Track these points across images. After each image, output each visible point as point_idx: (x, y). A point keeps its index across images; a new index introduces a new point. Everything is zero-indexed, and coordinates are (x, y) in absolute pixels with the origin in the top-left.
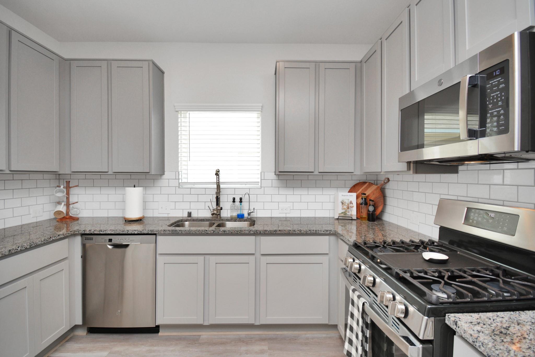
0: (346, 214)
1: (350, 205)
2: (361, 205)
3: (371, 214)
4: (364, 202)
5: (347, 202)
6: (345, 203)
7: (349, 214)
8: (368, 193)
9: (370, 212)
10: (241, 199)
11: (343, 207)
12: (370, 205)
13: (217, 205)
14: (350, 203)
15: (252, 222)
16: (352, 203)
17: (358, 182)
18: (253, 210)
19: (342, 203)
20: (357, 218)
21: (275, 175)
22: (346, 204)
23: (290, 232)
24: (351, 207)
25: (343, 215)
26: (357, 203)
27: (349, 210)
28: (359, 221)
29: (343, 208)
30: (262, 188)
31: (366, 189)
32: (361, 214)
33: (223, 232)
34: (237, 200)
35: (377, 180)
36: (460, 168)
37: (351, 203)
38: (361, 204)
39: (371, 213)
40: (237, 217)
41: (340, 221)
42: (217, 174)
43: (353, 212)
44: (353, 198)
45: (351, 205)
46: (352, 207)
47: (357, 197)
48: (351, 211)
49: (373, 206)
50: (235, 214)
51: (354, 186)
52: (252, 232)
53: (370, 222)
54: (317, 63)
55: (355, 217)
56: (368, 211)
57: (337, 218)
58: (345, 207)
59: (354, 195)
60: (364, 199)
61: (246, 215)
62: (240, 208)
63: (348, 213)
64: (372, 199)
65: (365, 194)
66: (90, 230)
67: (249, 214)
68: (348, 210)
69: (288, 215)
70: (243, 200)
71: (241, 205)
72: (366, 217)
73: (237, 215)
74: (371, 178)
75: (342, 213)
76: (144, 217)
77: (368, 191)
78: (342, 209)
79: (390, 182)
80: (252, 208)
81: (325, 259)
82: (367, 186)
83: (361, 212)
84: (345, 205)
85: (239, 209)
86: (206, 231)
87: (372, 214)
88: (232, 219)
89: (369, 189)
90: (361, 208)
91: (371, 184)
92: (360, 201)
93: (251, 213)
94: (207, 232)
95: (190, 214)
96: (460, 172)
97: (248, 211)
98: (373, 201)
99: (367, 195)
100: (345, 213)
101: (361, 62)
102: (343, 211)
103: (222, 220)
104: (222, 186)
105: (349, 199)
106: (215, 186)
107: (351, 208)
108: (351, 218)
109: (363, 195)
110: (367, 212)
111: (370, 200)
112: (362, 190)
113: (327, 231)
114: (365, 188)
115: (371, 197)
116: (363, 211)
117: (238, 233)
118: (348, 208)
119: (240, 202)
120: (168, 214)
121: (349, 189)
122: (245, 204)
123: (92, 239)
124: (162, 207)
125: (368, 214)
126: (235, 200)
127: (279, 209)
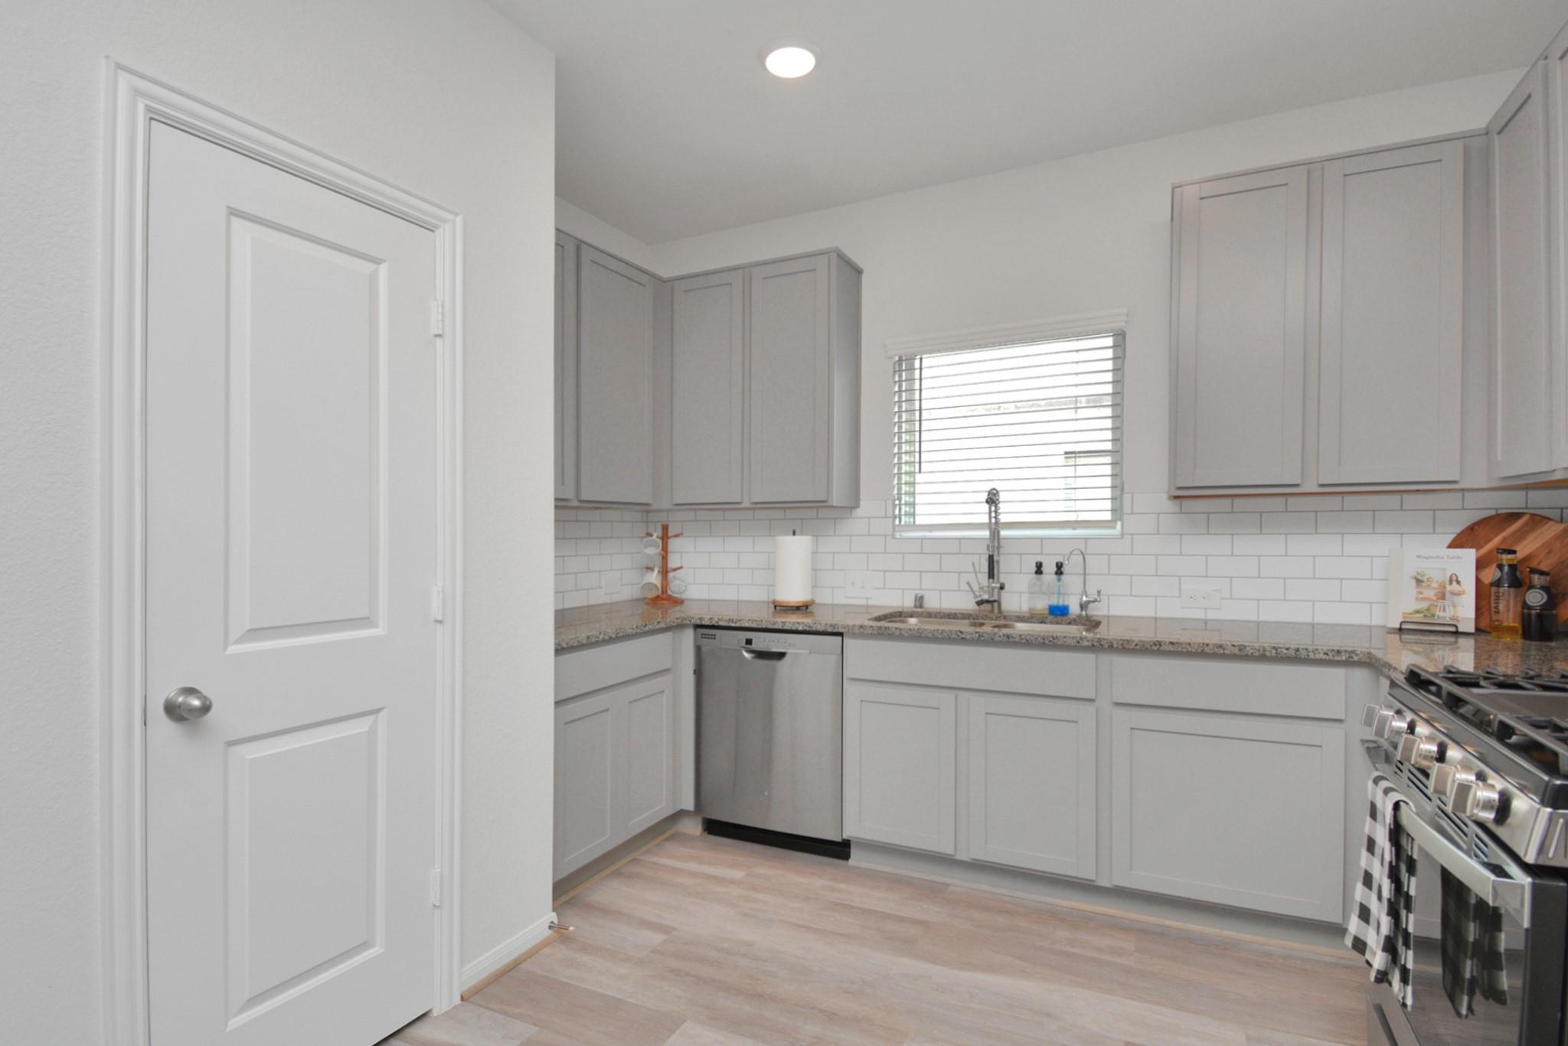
0: (1433, 615)
1: (1448, 588)
2: (1494, 589)
3: (1533, 618)
4: (1505, 577)
5: (1438, 577)
6: (1429, 580)
7: (1443, 614)
8: (1525, 547)
9: (1530, 608)
10: (1059, 566)
11: (1421, 593)
12: (1531, 587)
13: (989, 578)
14: (1451, 582)
15: (1093, 624)
16: (1458, 582)
17: (1490, 513)
18: (1096, 597)
19: (1419, 582)
20: (1478, 629)
21: (1170, 500)
22: (1435, 585)
24: (1453, 593)
25: (1419, 617)
26: (1478, 580)
27: (1447, 603)
28: (1482, 638)
29: (1421, 596)
30: (1125, 536)
31: (1521, 535)
32: (1494, 617)
33: (1005, 639)
34: (1049, 568)
37: (1454, 580)
38: (1498, 583)
39: (1533, 612)
40: (1047, 612)
41: (1405, 637)
42: (992, 499)
43: (1464, 611)
44: (1464, 565)
45: (1453, 588)
46: (1461, 593)
47: (1480, 565)
48: (1454, 606)
49: (1545, 588)
50: (1042, 604)
51: (1471, 529)
52: (1086, 643)
53: (1528, 642)
54: (1317, 164)
55: (1470, 628)
56: (1525, 605)
57: (1398, 626)
58: (1430, 593)
59: (1469, 556)
60: (1506, 569)
61: (1074, 610)
62: (1056, 591)
64: (1543, 567)
65: (1514, 552)
67: (1083, 606)
68: (1440, 603)
69: (1212, 615)
70: (1065, 569)
71: (1059, 580)
72: (1516, 625)
73: (1047, 607)
74: (1537, 501)
75: (1417, 612)
77: (1525, 543)
78: (1417, 599)
80: (1092, 591)
81: (1328, 734)
83: (1493, 610)
84: (1429, 586)
85: (1053, 593)
86: (959, 633)
87: (1540, 616)
88: (1032, 617)
89: (1530, 537)
90: (1493, 597)
91: (1540, 521)
92: (1491, 574)
93: (1089, 602)
94: (963, 636)
97: (1082, 599)
98: (1542, 573)
99: (1520, 555)
100: (1427, 612)
102: (1423, 605)
103: (1005, 618)
104: (1004, 533)
105: (1445, 570)
106: (986, 533)
107: (1456, 598)
108: (1453, 629)
109: (1504, 556)
110: (1519, 609)
111: (1533, 571)
112: (1505, 539)
113: (1339, 652)
114: (1515, 532)
115: (1539, 563)
116: (1501, 607)
118: (1443, 596)
119: (1056, 573)
120: (867, 599)
121: (1450, 538)
122: (1072, 580)
123: (713, 637)
124: (853, 583)
125: (1523, 614)
126: (1043, 569)
127: (1180, 596)
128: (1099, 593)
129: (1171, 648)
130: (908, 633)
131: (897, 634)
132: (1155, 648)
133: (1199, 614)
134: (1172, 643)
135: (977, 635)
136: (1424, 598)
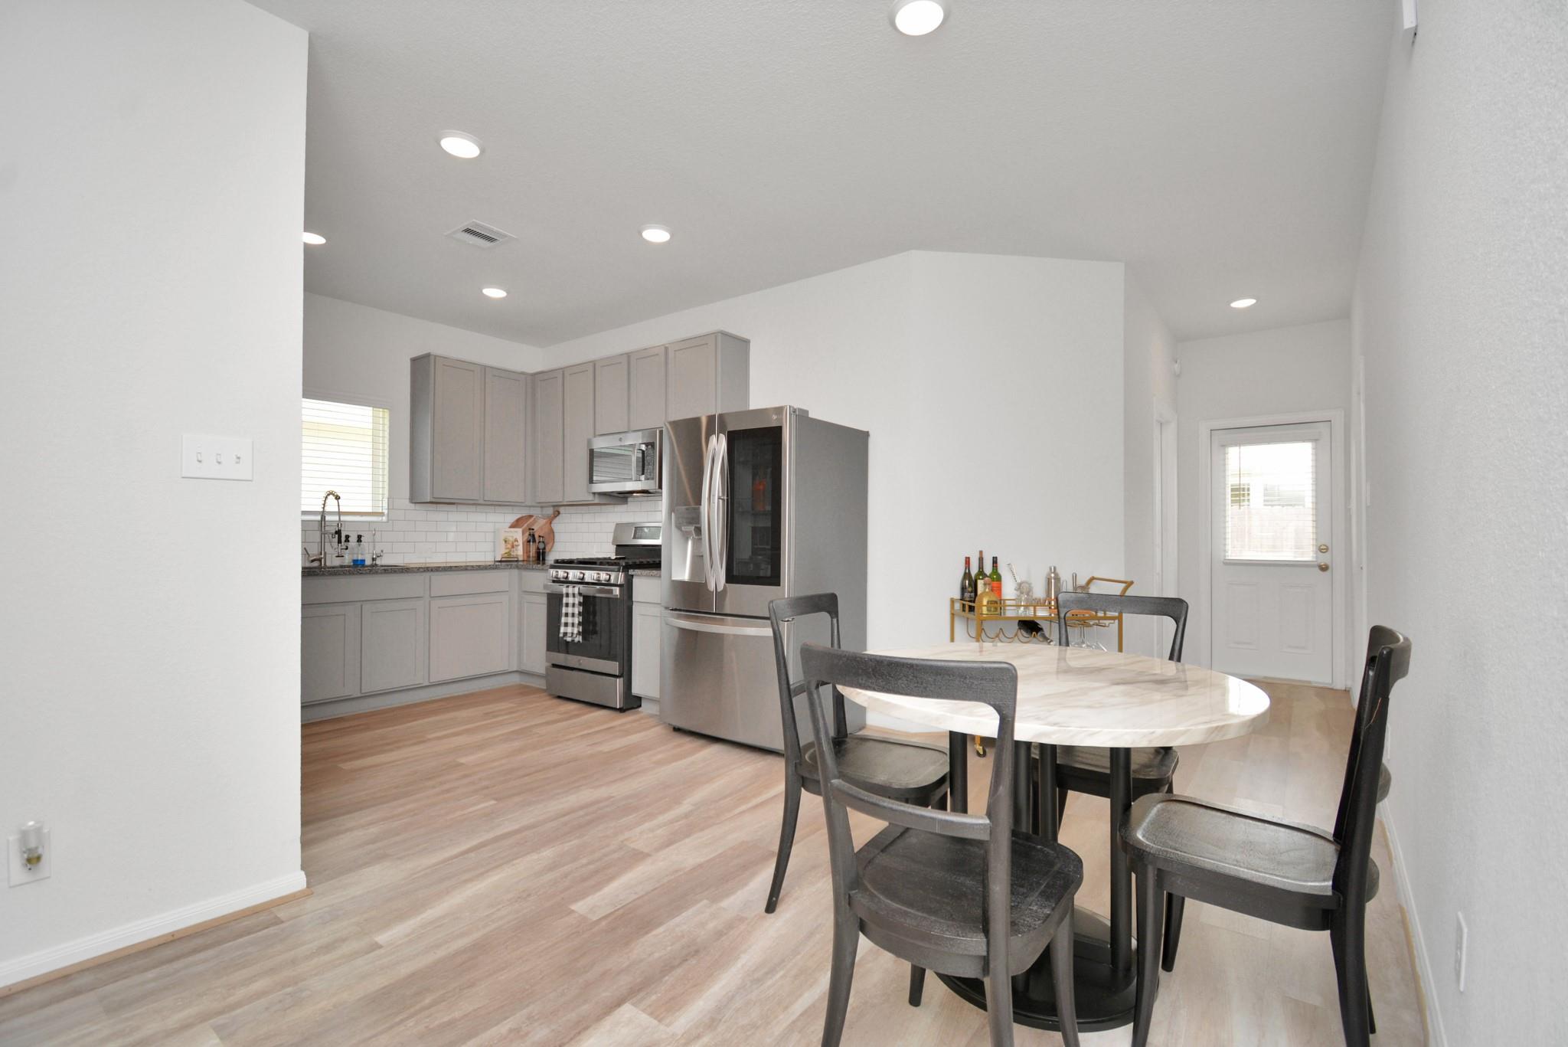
2: (528, 543)
3: (541, 553)
4: (531, 538)
5: (511, 539)
7: (514, 554)
8: (536, 527)
10: (359, 538)
11: (506, 546)
12: (539, 541)
13: (339, 543)
17: (520, 515)
18: (380, 554)
19: (506, 541)
21: (410, 503)
22: (510, 542)
24: (516, 546)
25: (506, 556)
26: (523, 540)
27: (514, 549)
28: (525, 560)
30: (390, 521)
31: (533, 524)
32: (527, 554)
34: (355, 538)
35: (542, 514)
37: (516, 540)
38: (529, 541)
39: (540, 551)
41: (503, 563)
43: (519, 552)
44: (518, 535)
45: (516, 543)
46: (518, 546)
47: (523, 533)
48: (517, 550)
49: (543, 542)
50: (348, 561)
51: (518, 520)
54: (485, 367)
55: (521, 557)
56: (538, 549)
57: (500, 560)
58: (509, 546)
59: (520, 530)
60: (531, 535)
61: (368, 562)
62: (358, 552)
63: (512, 553)
65: (533, 530)
67: (373, 559)
68: (512, 549)
70: (362, 539)
71: (359, 545)
72: (535, 556)
73: (351, 561)
74: (536, 511)
75: (505, 554)
78: (504, 549)
79: (560, 515)
80: (378, 551)
81: (504, 598)
82: (534, 520)
83: (527, 552)
84: (508, 543)
85: (356, 553)
87: (543, 552)
89: (536, 524)
90: (528, 546)
91: (538, 518)
92: (527, 537)
93: (375, 558)
97: (373, 556)
98: (542, 537)
99: (535, 530)
100: (509, 553)
101: (533, 375)
102: (507, 551)
104: (328, 518)
105: (512, 537)
106: (319, 518)
108: (517, 559)
109: (530, 531)
110: (535, 550)
111: (540, 536)
112: (528, 525)
114: (532, 522)
115: (540, 533)
116: (531, 550)
118: (513, 547)
119: (358, 541)
121: (509, 525)
122: (365, 545)
125: (537, 551)
128: (382, 551)
129: (456, 569)
132: (449, 569)
133: (423, 560)
134: (456, 567)
136: (508, 548)
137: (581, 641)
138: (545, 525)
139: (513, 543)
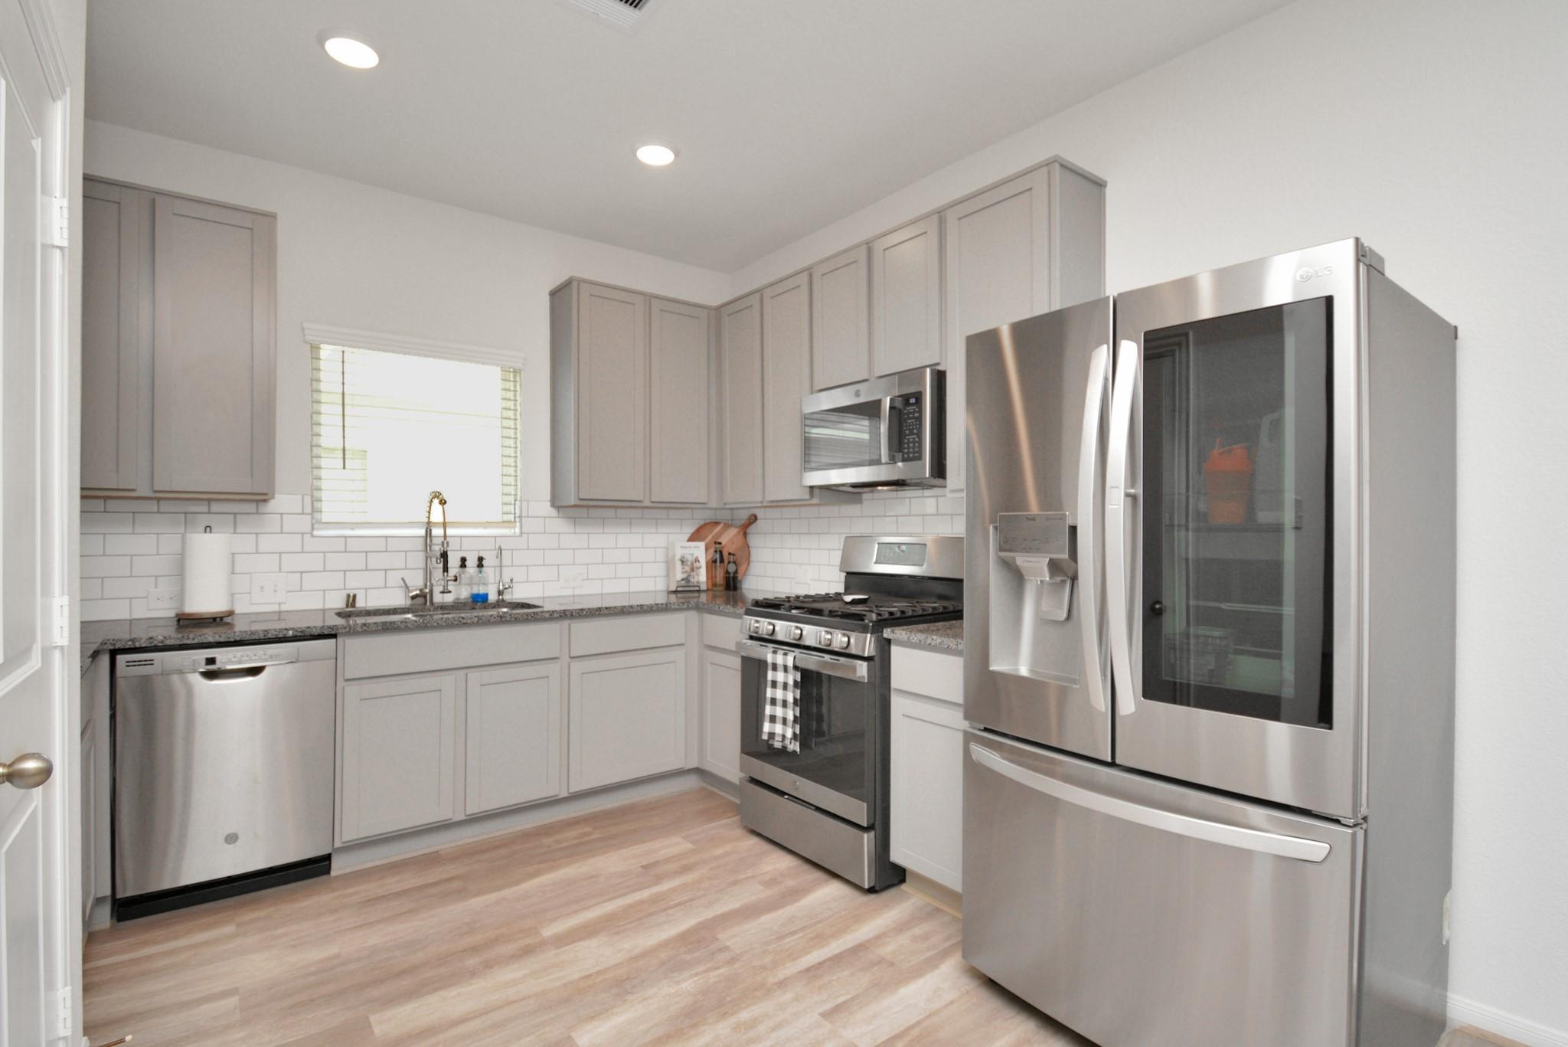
0: (689, 581)
1: (695, 565)
2: (714, 564)
3: (730, 578)
4: (718, 557)
5: (690, 558)
6: (687, 561)
7: (694, 580)
8: (724, 540)
9: (729, 573)
10: (481, 559)
11: (684, 569)
12: (729, 562)
13: (444, 572)
14: (694, 561)
16: (699, 561)
17: (702, 523)
18: (510, 584)
19: (683, 562)
20: (708, 587)
21: (552, 509)
22: (689, 563)
23: (625, 610)
24: (697, 568)
25: (683, 583)
26: (707, 560)
27: (695, 573)
28: (710, 593)
29: (683, 571)
30: (523, 535)
31: (720, 534)
32: (715, 579)
34: (472, 562)
35: (732, 520)
36: (865, 496)
37: (697, 560)
38: (715, 561)
39: (731, 576)
40: (470, 600)
41: (679, 595)
43: (702, 577)
44: (699, 551)
45: (697, 564)
46: (700, 567)
47: (707, 549)
48: (698, 575)
49: (734, 562)
50: (467, 594)
51: (698, 530)
53: (729, 592)
54: (649, 298)
55: (703, 587)
56: (727, 572)
57: (675, 589)
58: (687, 568)
59: (702, 545)
60: (717, 552)
61: (493, 597)
62: (478, 581)
63: (692, 580)
64: (731, 551)
65: (720, 543)
66: (151, 638)
67: (500, 593)
68: (692, 574)
69: (577, 592)
70: (484, 563)
71: (480, 572)
72: (723, 583)
73: (470, 596)
74: (724, 516)
75: (683, 580)
76: (231, 613)
77: (723, 538)
78: (682, 573)
79: (758, 521)
80: (506, 579)
81: (678, 655)
82: (722, 528)
83: (714, 576)
84: (687, 565)
85: (475, 584)
86: (461, 619)
87: (734, 577)
89: (725, 535)
90: (714, 569)
91: (727, 526)
92: (712, 555)
93: (504, 589)
94: (465, 621)
95: (351, 601)
96: (864, 502)
97: (499, 588)
98: (732, 554)
99: (723, 545)
100: (687, 580)
101: (718, 308)
102: (685, 576)
104: (435, 531)
105: (692, 555)
106: (422, 532)
107: (698, 570)
108: (697, 589)
109: (716, 546)
110: (723, 575)
111: (730, 554)
112: (714, 535)
114: (717, 533)
115: (730, 548)
116: (718, 575)
117: (529, 618)
118: (692, 570)
119: (478, 566)
120: (280, 604)
121: (687, 536)
122: (489, 571)
123: (150, 662)
124: (262, 588)
125: (726, 577)
126: (467, 563)
127: (558, 580)
128: (512, 580)
129: (606, 612)
130: (413, 625)
131: (403, 627)
132: (597, 613)
133: (569, 592)
134: (606, 608)
135: (476, 619)
136: (686, 572)
137: (798, 750)
138: (735, 536)
139: (692, 564)
